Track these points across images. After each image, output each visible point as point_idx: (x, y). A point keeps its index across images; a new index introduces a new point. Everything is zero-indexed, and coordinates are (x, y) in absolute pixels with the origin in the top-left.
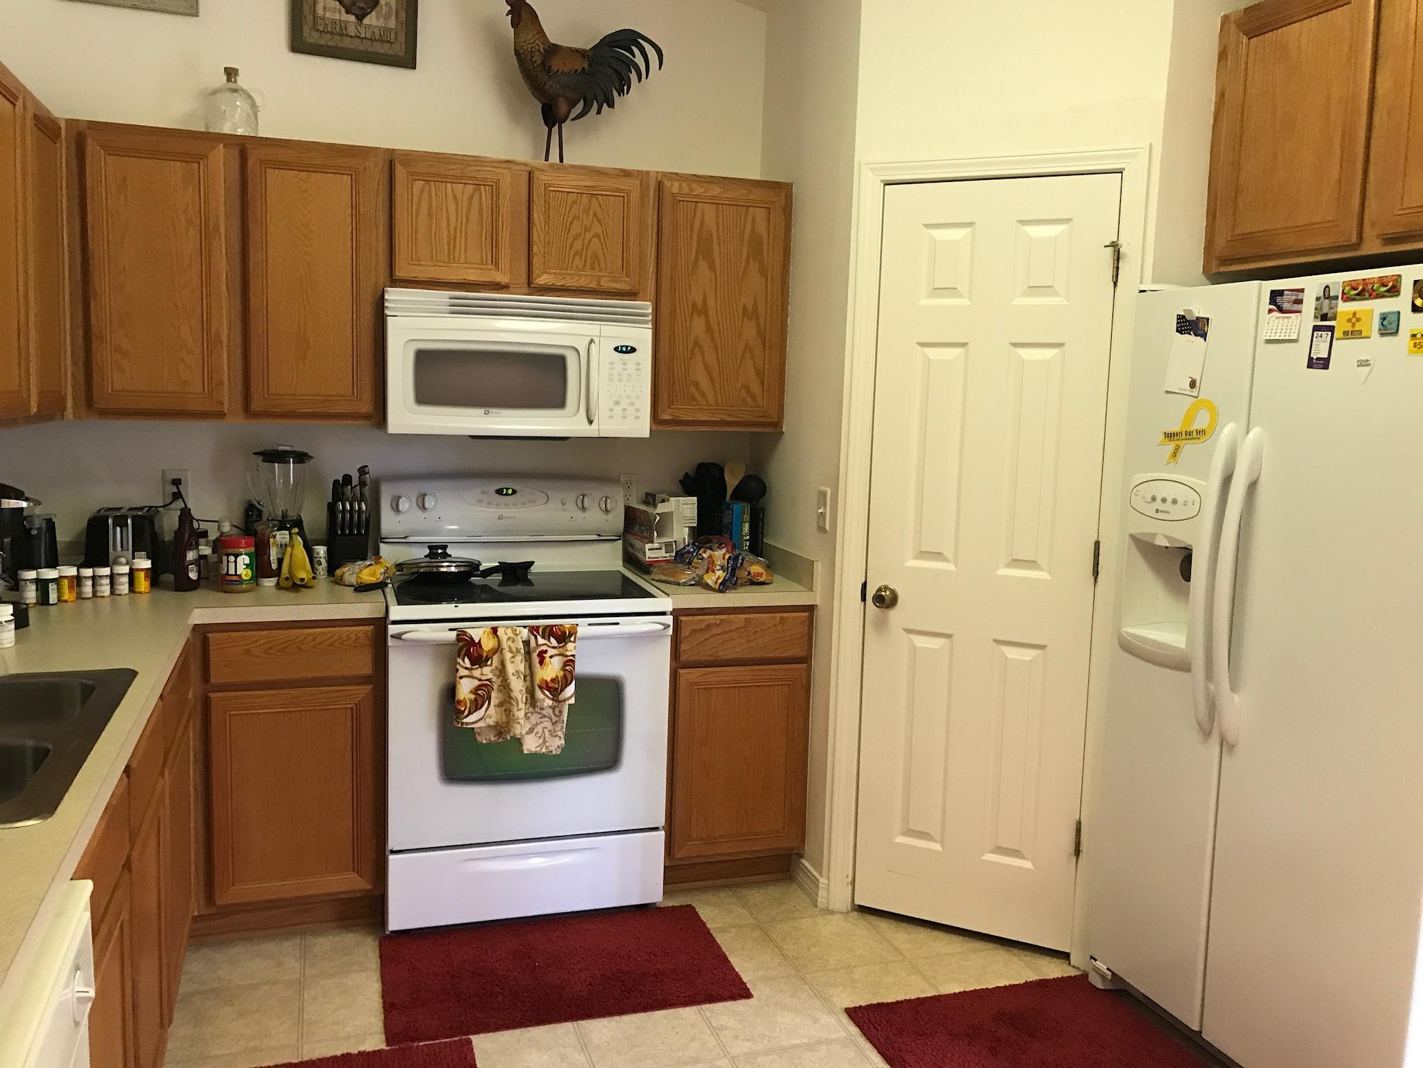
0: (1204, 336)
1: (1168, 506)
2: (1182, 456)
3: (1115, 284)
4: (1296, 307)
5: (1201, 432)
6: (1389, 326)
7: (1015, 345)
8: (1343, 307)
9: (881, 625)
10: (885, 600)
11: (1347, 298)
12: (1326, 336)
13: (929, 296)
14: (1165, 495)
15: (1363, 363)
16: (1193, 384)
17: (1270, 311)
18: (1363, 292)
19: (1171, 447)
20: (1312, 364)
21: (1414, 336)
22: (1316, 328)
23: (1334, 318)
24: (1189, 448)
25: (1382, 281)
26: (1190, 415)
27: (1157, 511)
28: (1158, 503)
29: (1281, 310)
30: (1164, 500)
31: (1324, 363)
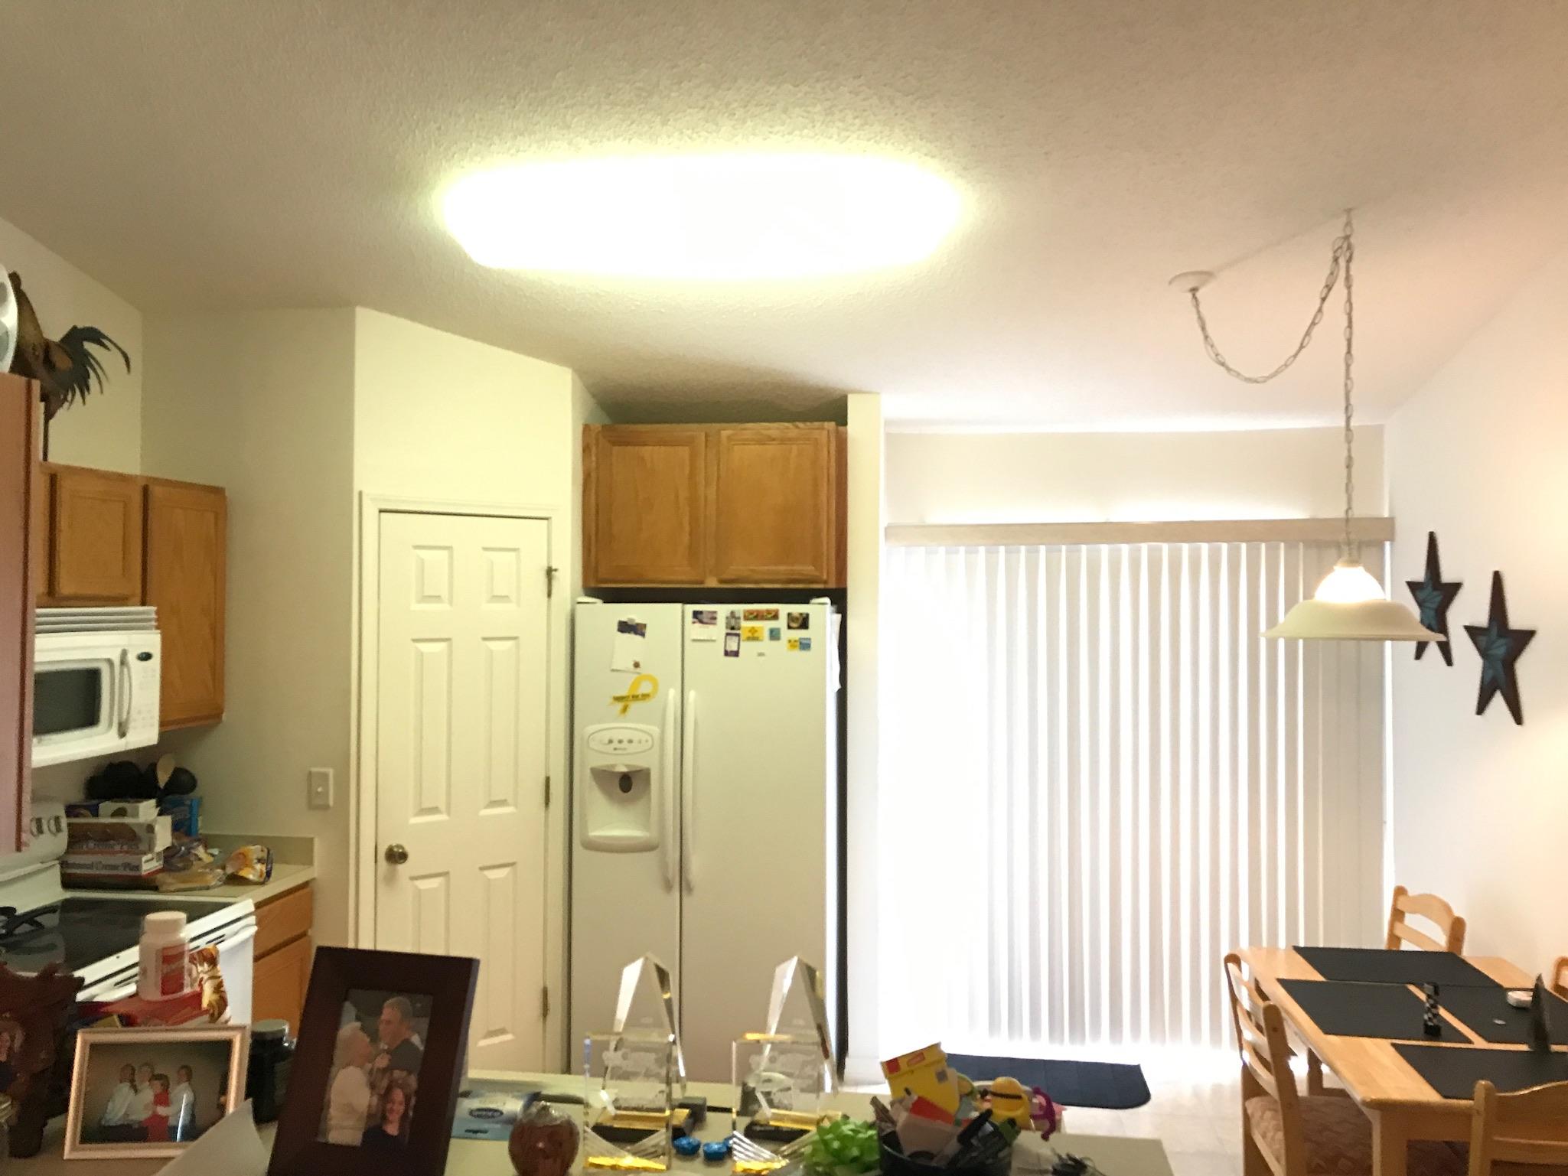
0: (643, 635)
1: (625, 744)
2: (630, 711)
3: (549, 595)
4: (713, 621)
5: (645, 696)
6: (774, 635)
7: (485, 639)
8: (745, 624)
9: (391, 879)
10: (397, 856)
11: (746, 618)
12: (736, 639)
13: (419, 602)
14: (621, 738)
15: (761, 654)
16: (637, 665)
17: (694, 623)
18: (757, 616)
19: (620, 706)
20: (727, 653)
21: (790, 641)
22: (728, 634)
23: (739, 629)
24: (634, 706)
25: (769, 612)
26: (636, 684)
27: (615, 749)
28: (615, 744)
29: (701, 622)
30: (620, 742)
31: (736, 654)
